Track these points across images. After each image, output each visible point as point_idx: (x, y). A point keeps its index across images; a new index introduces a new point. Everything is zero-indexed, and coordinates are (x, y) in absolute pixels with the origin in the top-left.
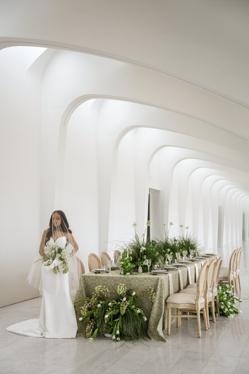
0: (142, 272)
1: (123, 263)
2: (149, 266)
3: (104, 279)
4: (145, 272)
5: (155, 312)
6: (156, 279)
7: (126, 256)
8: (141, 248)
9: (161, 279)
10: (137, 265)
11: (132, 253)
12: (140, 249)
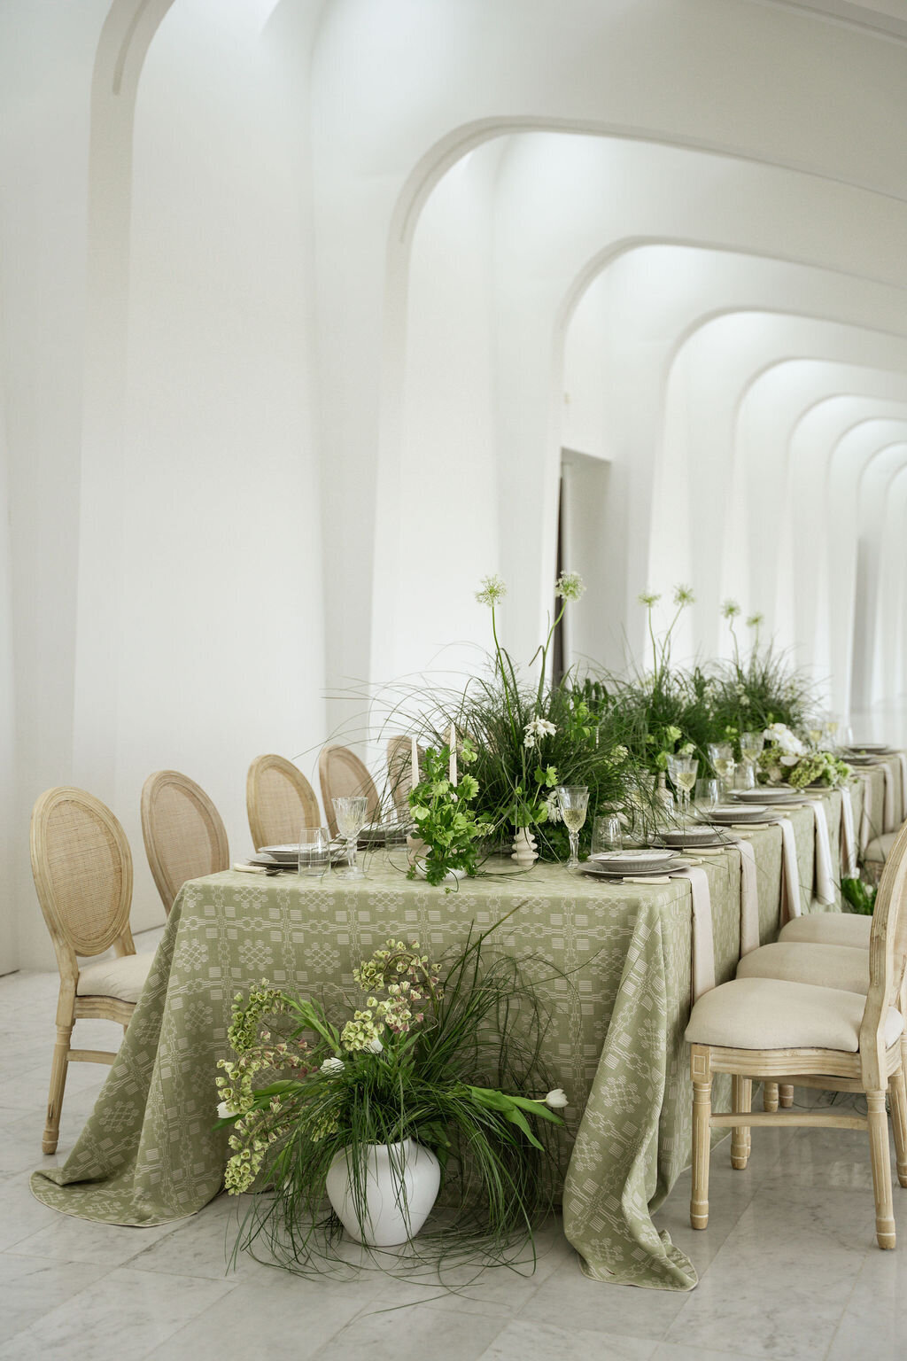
0: (536, 861)
1: (422, 813)
2: (574, 829)
3: (312, 908)
4: (554, 860)
5: (608, 1103)
6: (623, 907)
7: (445, 773)
8: (530, 727)
9: (651, 910)
10: (508, 822)
11: (475, 757)
12: (524, 733)
